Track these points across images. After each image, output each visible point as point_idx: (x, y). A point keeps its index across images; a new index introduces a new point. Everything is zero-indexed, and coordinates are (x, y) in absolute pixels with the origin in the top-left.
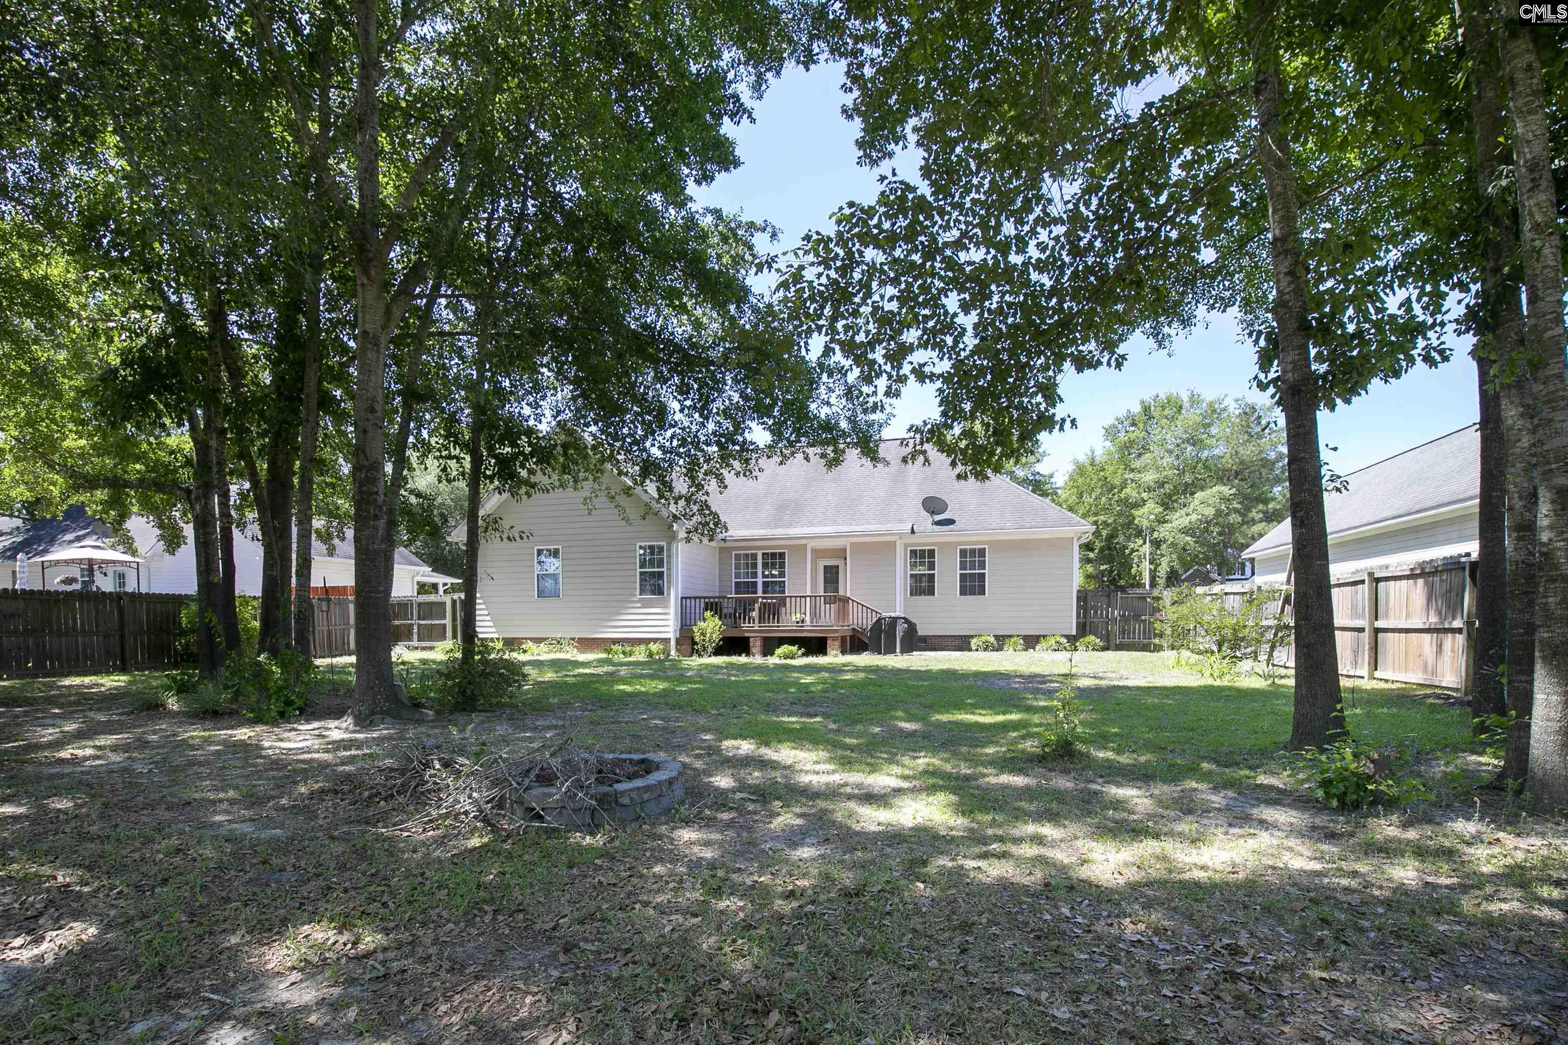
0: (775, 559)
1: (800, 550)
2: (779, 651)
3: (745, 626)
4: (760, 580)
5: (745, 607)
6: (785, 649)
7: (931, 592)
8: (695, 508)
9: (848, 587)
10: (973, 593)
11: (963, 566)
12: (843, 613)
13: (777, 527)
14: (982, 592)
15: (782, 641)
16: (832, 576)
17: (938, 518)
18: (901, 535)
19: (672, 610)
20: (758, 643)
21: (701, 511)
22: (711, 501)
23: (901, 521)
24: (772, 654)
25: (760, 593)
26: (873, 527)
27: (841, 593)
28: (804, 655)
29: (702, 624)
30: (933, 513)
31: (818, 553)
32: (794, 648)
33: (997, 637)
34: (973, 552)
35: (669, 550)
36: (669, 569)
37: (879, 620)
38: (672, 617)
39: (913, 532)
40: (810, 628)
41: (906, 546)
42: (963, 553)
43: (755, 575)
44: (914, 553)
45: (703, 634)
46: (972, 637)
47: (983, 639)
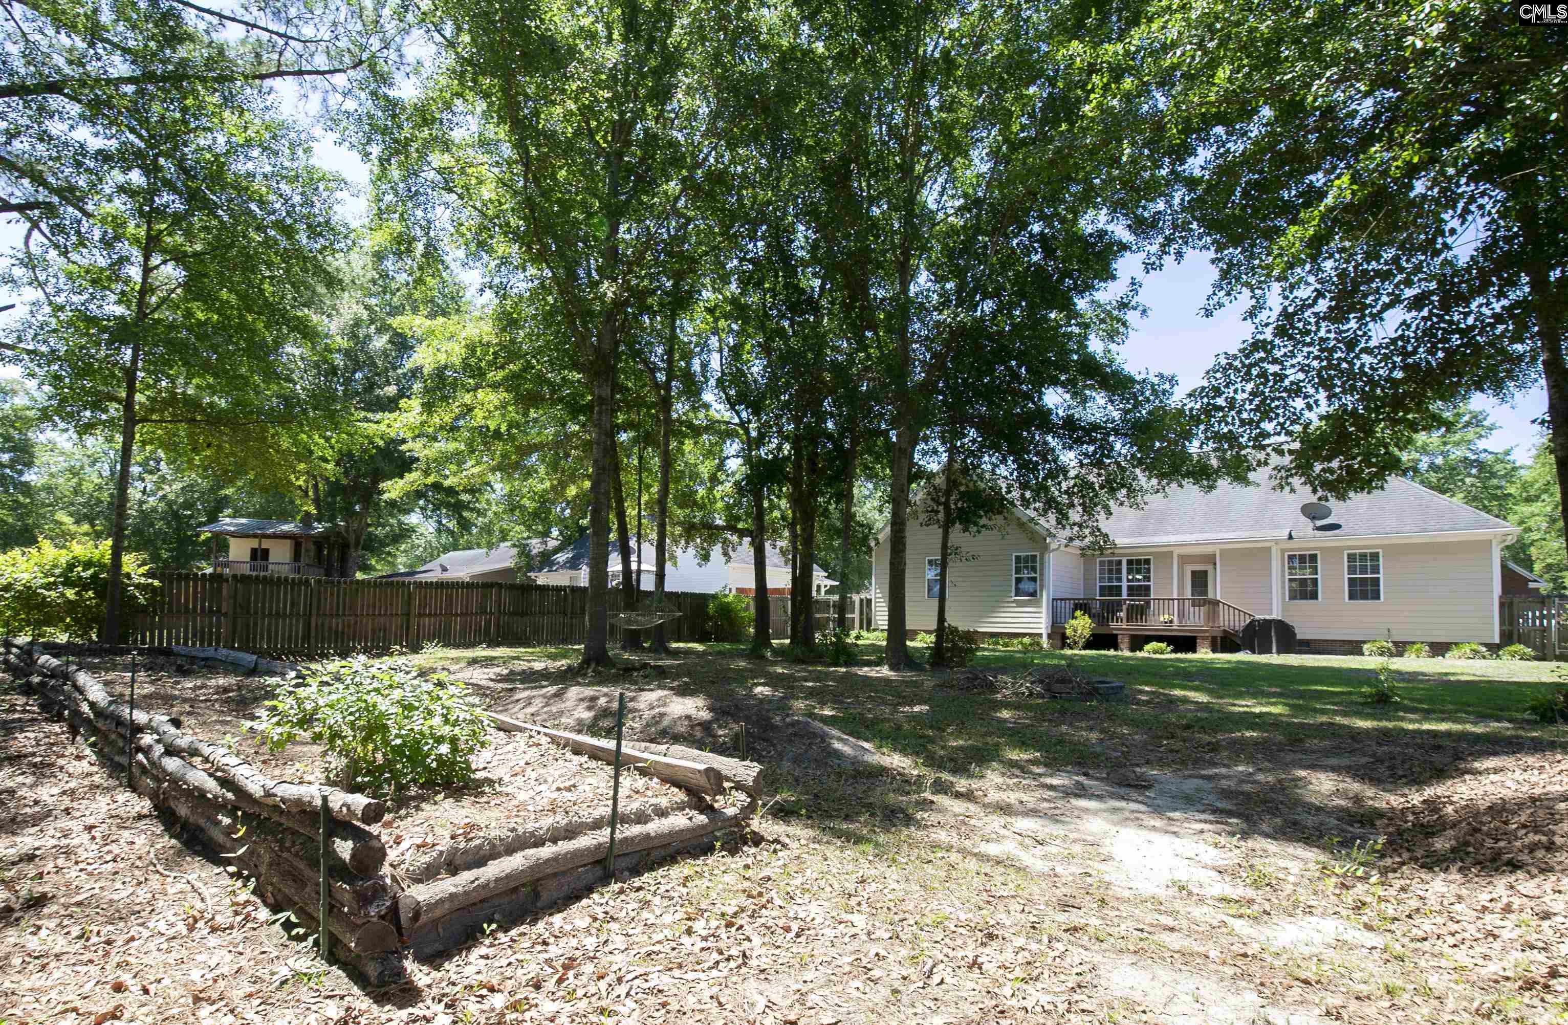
0: (1140, 565)
1: (1165, 555)
2: (1147, 647)
3: (1113, 625)
4: (1124, 585)
5: (1111, 609)
6: (1154, 645)
7: (1314, 596)
8: (1087, 531)
9: (1217, 590)
10: (1364, 597)
11: (1352, 570)
12: (1213, 616)
13: (1141, 535)
14: (1377, 596)
15: (1148, 639)
16: (1200, 581)
17: (1320, 523)
18: (1277, 542)
19: (1044, 609)
20: (1127, 640)
21: (1092, 534)
22: (1101, 525)
23: (1276, 527)
24: (1141, 649)
25: (1125, 595)
26: (1246, 534)
27: (1210, 595)
28: (1172, 651)
29: (1073, 622)
30: (1314, 518)
31: (1184, 560)
32: (1163, 645)
33: (1395, 643)
34: (1363, 556)
35: (1042, 559)
36: (1042, 575)
37: (1253, 621)
38: (1044, 615)
39: (1290, 537)
40: (1176, 626)
41: (1283, 551)
42: (1352, 558)
43: (1119, 579)
44: (1291, 557)
45: (1075, 631)
46: (1365, 642)
47: (1378, 644)
